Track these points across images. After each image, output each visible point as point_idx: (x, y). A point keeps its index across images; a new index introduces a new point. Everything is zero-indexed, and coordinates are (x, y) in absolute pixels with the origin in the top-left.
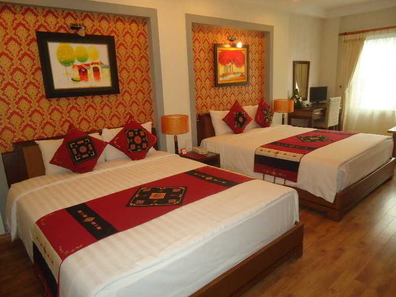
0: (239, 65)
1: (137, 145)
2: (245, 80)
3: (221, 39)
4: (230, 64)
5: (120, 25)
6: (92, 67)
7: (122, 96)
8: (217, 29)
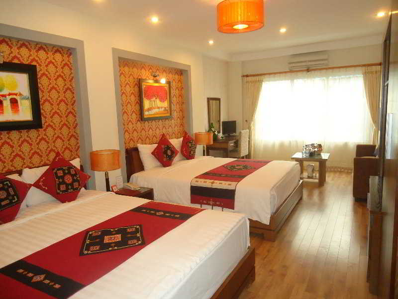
0: (162, 100)
1: (67, 185)
2: (169, 115)
3: (145, 74)
4: (154, 99)
5: (42, 54)
6: (9, 98)
7: (45, 130)
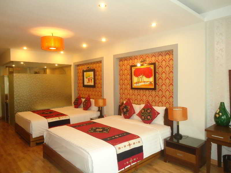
0: (148, 76)
2: (153, 87)
4: (141, 76)
6: (90, 79)
8: (135, 57)
